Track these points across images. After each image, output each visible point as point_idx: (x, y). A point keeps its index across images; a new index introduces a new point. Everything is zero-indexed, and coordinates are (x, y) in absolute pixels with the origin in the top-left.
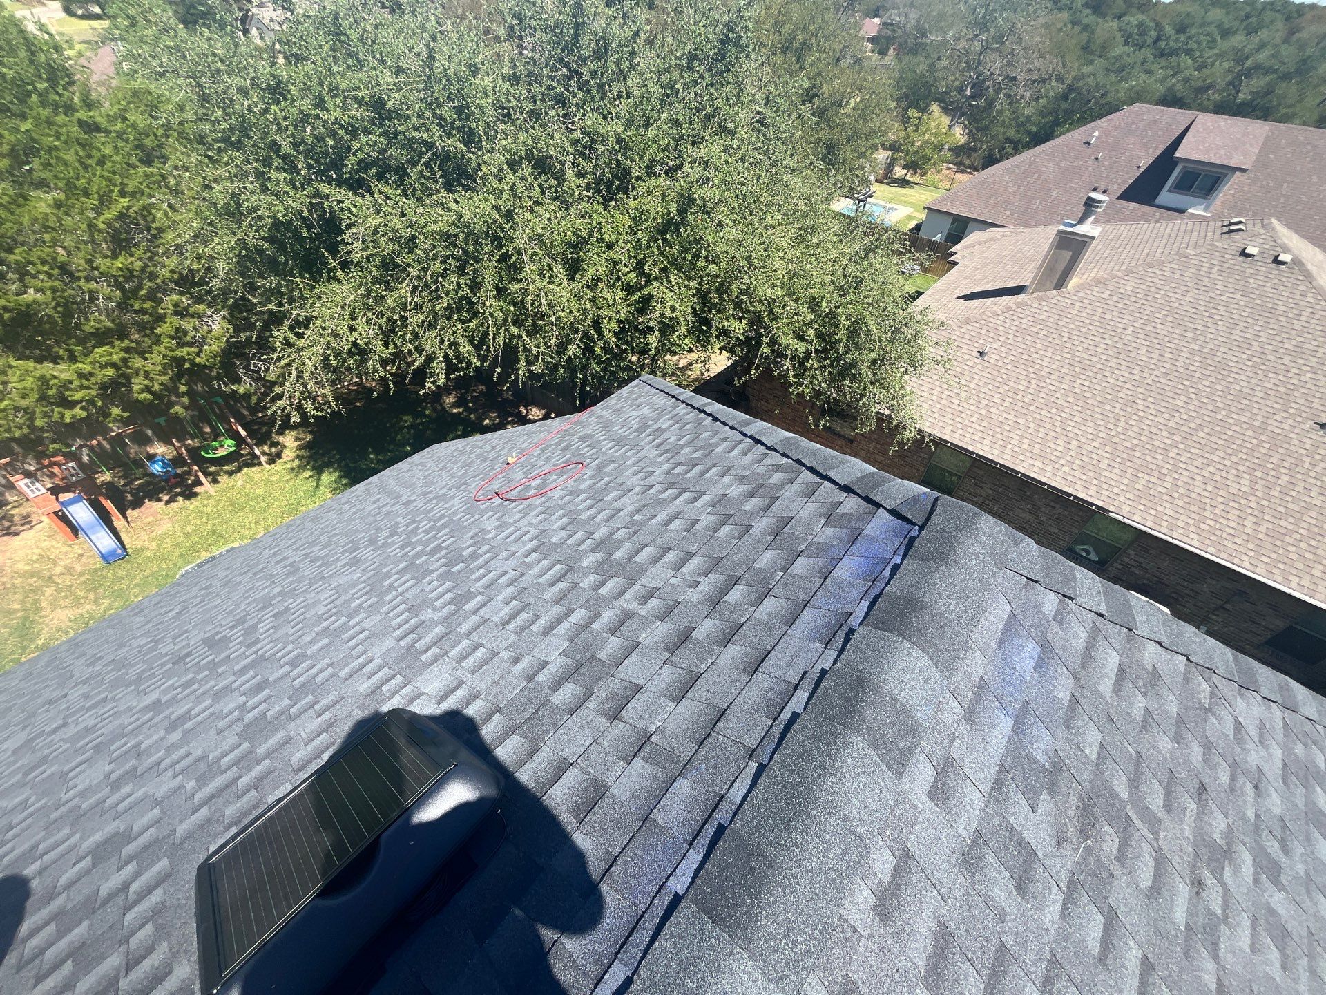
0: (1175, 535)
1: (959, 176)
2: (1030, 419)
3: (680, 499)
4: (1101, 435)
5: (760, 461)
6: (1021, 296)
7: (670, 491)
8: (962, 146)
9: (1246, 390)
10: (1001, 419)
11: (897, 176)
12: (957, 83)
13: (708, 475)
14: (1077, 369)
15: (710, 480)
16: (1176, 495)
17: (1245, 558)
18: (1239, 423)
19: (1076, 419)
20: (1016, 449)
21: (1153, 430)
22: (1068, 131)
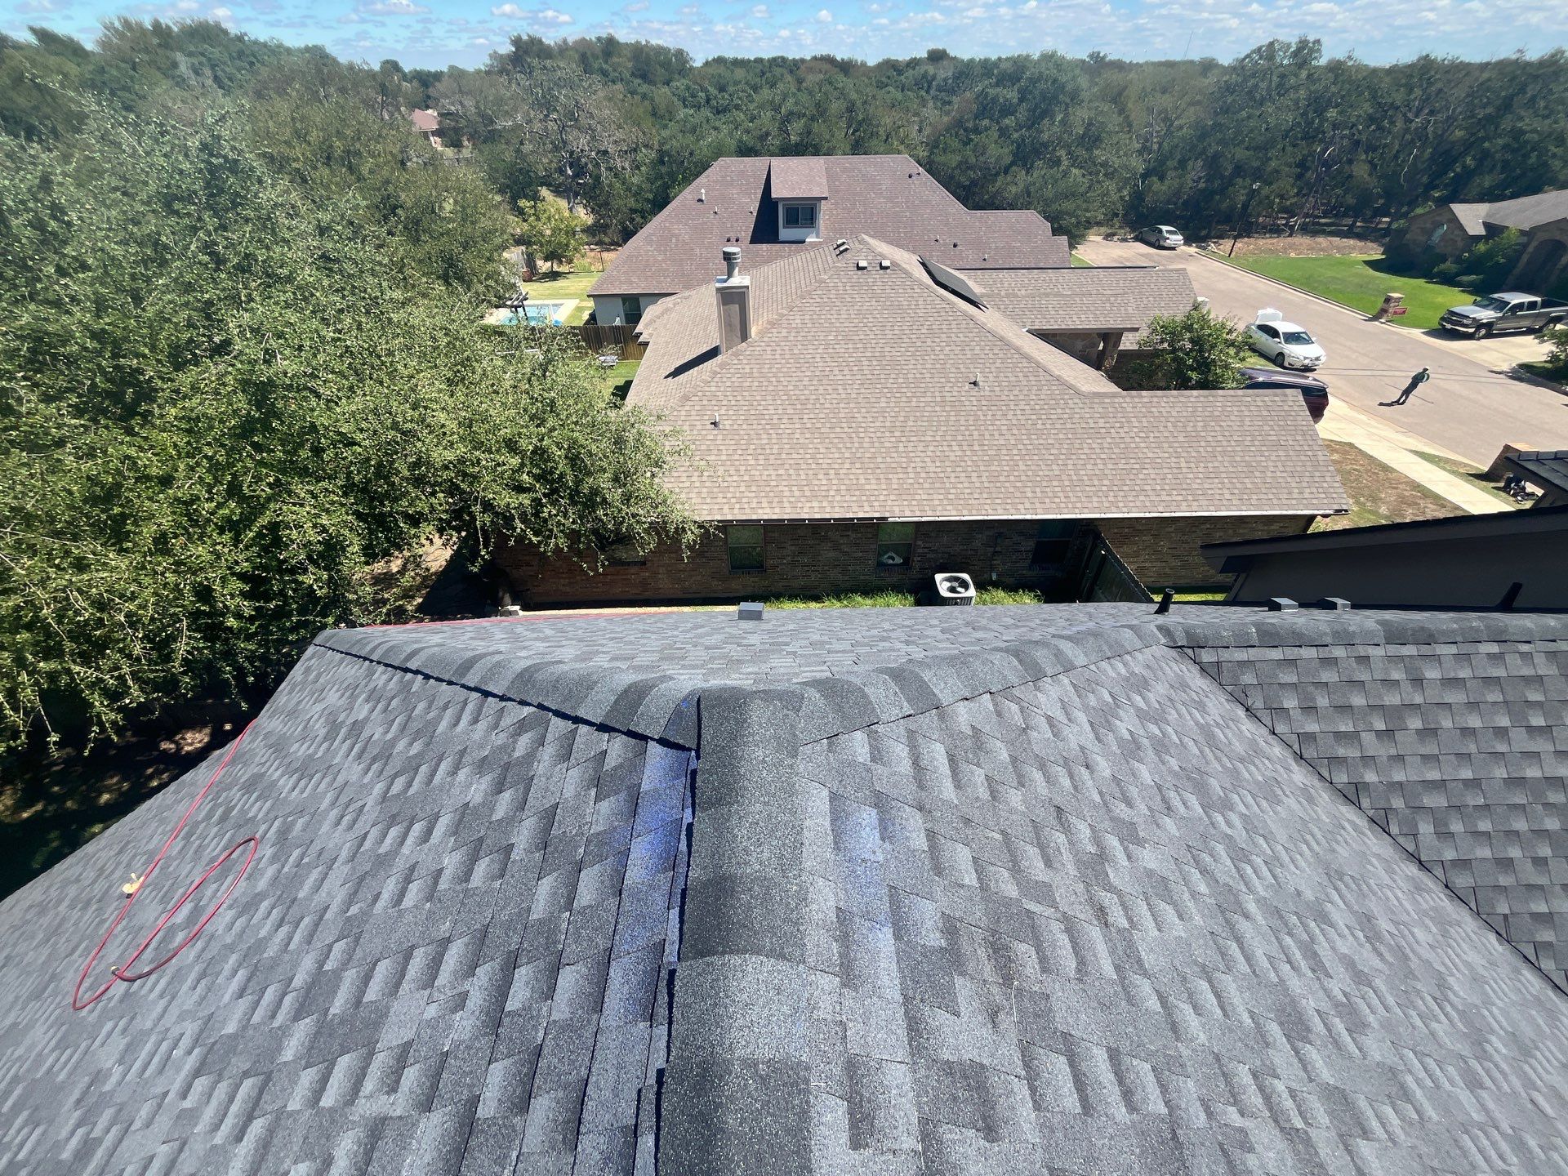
0: (938, 514)
1: (605, 255)
2: (787, 466)
3: (410, 840)
4: (847, 455)
5: (496, 726)
6: (719, 359)
7: (394, 832)
8: (594, 225)
9: (918, 376)
10: (764, 478)
11: (544, 270)
12: (554, 165)
13: (437, 779)
14: (799, 407)
15: (441, 788)
16: (921, 481)
17: (987, 507)
18: (927, 404)
19: (822, 451)
20: (792, 499)
21: (879, 434)
22: (680, 192)
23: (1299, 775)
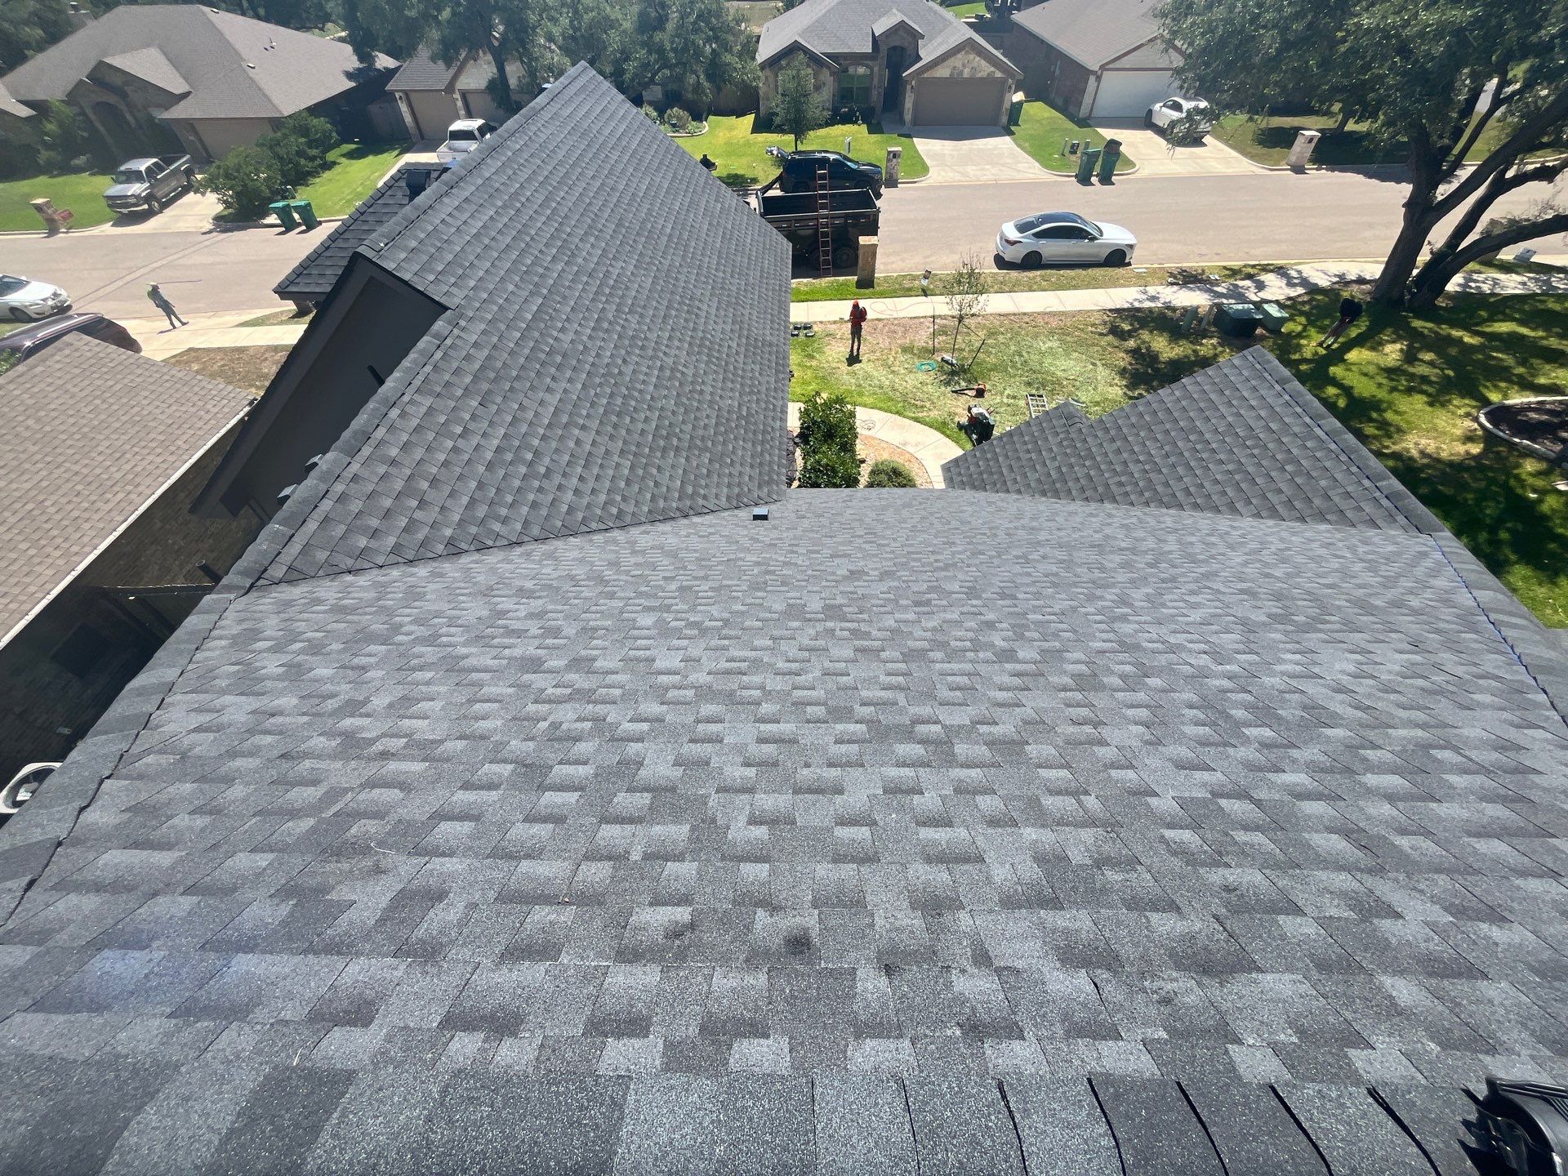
23: (422, 571)
